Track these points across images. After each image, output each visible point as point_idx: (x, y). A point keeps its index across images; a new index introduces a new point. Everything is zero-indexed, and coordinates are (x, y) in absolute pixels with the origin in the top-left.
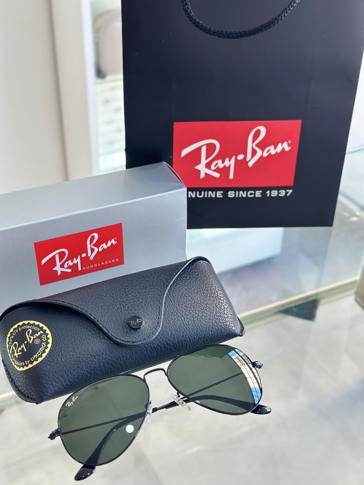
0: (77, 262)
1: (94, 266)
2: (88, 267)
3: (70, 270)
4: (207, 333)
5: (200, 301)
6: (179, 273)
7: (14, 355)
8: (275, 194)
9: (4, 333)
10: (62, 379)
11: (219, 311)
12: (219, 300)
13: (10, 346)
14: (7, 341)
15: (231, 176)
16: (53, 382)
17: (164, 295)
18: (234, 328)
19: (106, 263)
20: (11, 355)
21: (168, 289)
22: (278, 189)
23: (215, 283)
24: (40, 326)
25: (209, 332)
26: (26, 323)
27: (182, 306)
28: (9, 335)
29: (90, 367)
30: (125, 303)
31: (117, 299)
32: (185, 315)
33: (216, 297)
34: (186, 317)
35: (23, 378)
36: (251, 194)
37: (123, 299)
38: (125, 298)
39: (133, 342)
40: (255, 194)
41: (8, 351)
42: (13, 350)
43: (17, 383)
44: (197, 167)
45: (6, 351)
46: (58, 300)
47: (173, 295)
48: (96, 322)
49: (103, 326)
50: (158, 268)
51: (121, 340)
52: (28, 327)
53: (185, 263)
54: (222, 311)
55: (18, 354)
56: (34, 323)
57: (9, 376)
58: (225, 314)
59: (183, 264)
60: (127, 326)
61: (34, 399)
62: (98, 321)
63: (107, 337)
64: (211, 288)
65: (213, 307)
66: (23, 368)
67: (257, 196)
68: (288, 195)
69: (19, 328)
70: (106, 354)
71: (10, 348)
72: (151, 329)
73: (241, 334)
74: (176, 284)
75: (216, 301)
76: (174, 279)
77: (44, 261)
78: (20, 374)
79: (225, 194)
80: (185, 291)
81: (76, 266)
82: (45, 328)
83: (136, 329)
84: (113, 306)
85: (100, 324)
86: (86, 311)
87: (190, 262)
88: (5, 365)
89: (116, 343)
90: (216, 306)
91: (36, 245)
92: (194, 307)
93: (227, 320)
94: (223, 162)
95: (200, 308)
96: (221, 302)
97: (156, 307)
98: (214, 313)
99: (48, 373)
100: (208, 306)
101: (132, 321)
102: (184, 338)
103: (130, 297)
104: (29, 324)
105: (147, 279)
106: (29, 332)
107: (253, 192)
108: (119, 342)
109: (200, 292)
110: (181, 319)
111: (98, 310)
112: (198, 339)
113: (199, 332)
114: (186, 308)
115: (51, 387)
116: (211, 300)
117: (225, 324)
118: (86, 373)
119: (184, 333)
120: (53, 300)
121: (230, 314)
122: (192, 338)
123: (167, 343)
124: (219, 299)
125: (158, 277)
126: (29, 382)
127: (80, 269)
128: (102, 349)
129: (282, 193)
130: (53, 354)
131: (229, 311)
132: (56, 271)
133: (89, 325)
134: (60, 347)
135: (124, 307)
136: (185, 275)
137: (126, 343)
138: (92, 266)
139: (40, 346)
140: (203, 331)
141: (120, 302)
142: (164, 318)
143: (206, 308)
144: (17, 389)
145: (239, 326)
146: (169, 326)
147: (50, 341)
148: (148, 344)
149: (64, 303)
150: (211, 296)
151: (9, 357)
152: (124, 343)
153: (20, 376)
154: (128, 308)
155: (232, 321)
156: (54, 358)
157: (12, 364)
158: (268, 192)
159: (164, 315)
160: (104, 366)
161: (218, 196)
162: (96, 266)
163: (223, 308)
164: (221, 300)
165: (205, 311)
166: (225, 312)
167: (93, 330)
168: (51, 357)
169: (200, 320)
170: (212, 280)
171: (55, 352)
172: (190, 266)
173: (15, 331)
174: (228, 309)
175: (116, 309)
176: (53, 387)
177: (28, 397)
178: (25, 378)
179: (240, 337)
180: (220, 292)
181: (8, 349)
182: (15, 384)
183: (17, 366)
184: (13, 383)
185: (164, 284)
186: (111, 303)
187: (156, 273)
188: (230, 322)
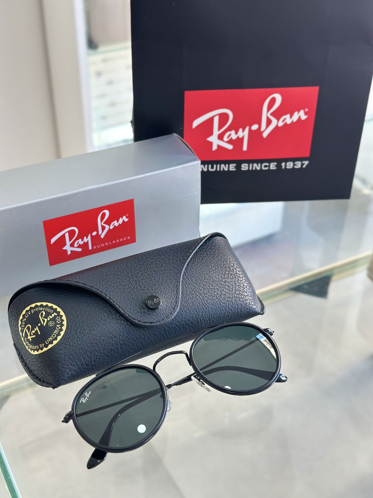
0: (88, 241)
1: (104, 244)
2: (99, 246)
3: (80, 250)
4: (227, 312)
5: (219, 279)
6: (196, 250)
7: (27, 338)
8: (290, 166)
9: (15, 315)
10: (79, 362)
11: (239, 288)
12: (238, 278)
13: (22, 329)
14: (19, 324)
15: (245, 148)
16: (70, 366)
17: (181, 273)
18: (254, 307)
19: (118, 241)
20: (24, 339)
21: (185, 266)
22: (294, 160)
23: (233, 260)
24: (54, 308)
25: (229, 311)
26: (39, 305)
27: (200, 284)
28: (21, 317)
29: (107, 349)
30: (141, 282)
31: (132, 278)
32: (204, 293)
33: (234, 274)
34: (205, 295)
35: (38, 362)
36: (265, 166)
37: (139, 279)
38: (141, 276)
39: (151, 323)
40: (269, 166)
41: (21, 334)
42: (26, 333)
43: (31, 367)
44: (209, 139)
45: (18, 334)
46: (71, 280)
47: (190, 273)
48: (111, 302)
49: (119, 307)
50: (174, 245)
51: (138, 321)
52: (41, 309)
53: (201, 239)
54: (242, 288)
55: (32, 337)
56: (47, 305)
57: (23, 360)
58: (244, 291)
59: (199, 240)
60: (144, 306)
61: (50, 383)
62: (113, 301)
63: (124, 318)
64: (229, 265)
65: (232, 285)
66: (38, 352)
67: (271, 168)
68: (304, 166)
69: (32, 311)
70: (123, 336)
71: (22, 331)
72: (169, 309)
73: (262, 312)
74: (193, 261)
75: (235, 279)
76: (191, 257)
77: (53, 240)
78: (35, 358)
79: (238, 167)
80: (203, 269)
81: (86, 244)
82: (59, 309)
83: (153, 309)
84: (129, 286)
85: (116, 305)
86: (101, 291)
87: (206, 238)
88: (17, 349)
89: (133, 324)
90: (235, 284)
91: (45, 223)
92: (212, 286)
93: (247, 298)
94: (236, 133)
95: (218, 286)
96: (240, 279)
97: (173, 286)
98: (233, 291)
99: (64, 356)
100: (226, 283)
101: (150, 301)
102: (203, 318)
103: (146, 276)
104: (42, 306)
105: (163, 257)
106: (42, 314)
107: (267, 164)
108: (136, 323)
109: (219, 270)
110: (200, 298)
111: (114, 290)
112: (218, 318)
113: (219, 311)
114: (204, 287)
115: (68, 370)
116: (230, 278)
117: (245, 302)
118: (103, 355)
119: (203, 312)
120: (66, 280)
121: (250, 292)
122: (211, 318)
123: (186, 323)
124: (238, 276)
125: (173, 255)
126: (44, 366)
127: (90, 248)
128: (120, 330)
129: (297, 165)
130: (68, 337)
131: (248, 289)
132: (66, 251)
133: (105, 306)
134: (75, 329)
135: (141, 287)
136: (201, 252)
137: (144, 324)
138: (103, 245)
139: (54, 328)
140: (223, 310)
141: (135, 281)
142: (182, 297)
143: (225, 286)
144: (31, 374)
145: (259, 304)
146: (188, 305)
147: (65, 323)
148: (166, 325)
149: (78, 284)
150: (230, 273)
151: (22, 341)
152: (142, 323)
153: (35, 360)
154: (145, 287)
155: (252, 299)
156: (70, 341)
157: (26, 347)
158: (283, 164)
159: (182, 294)
160: (121, 348)
161: (231, 169)
162: (108, 244)
163: (242, 285)
164: (240, 278)
165: (224, 289)
166: (245, 290)
167: (109, 311)
168: (66, 339)
169: (219, 298)
170: (230, 257)
171: (70, 334)
172: (206, 243)
173: (28, 314)
174: (248, 287)
175: (131, 289)
176: (70, 371)
177: (44, 382)
178: (40, 362)
179: (261, 315)
180: (238, 269)
181: (20, 332)
182: (29, 368)
183: (31, 349)
184: (27, 368)
185: (180, 262)
186: (126, 282)
187: (171, 251)
188: (250, 301)
